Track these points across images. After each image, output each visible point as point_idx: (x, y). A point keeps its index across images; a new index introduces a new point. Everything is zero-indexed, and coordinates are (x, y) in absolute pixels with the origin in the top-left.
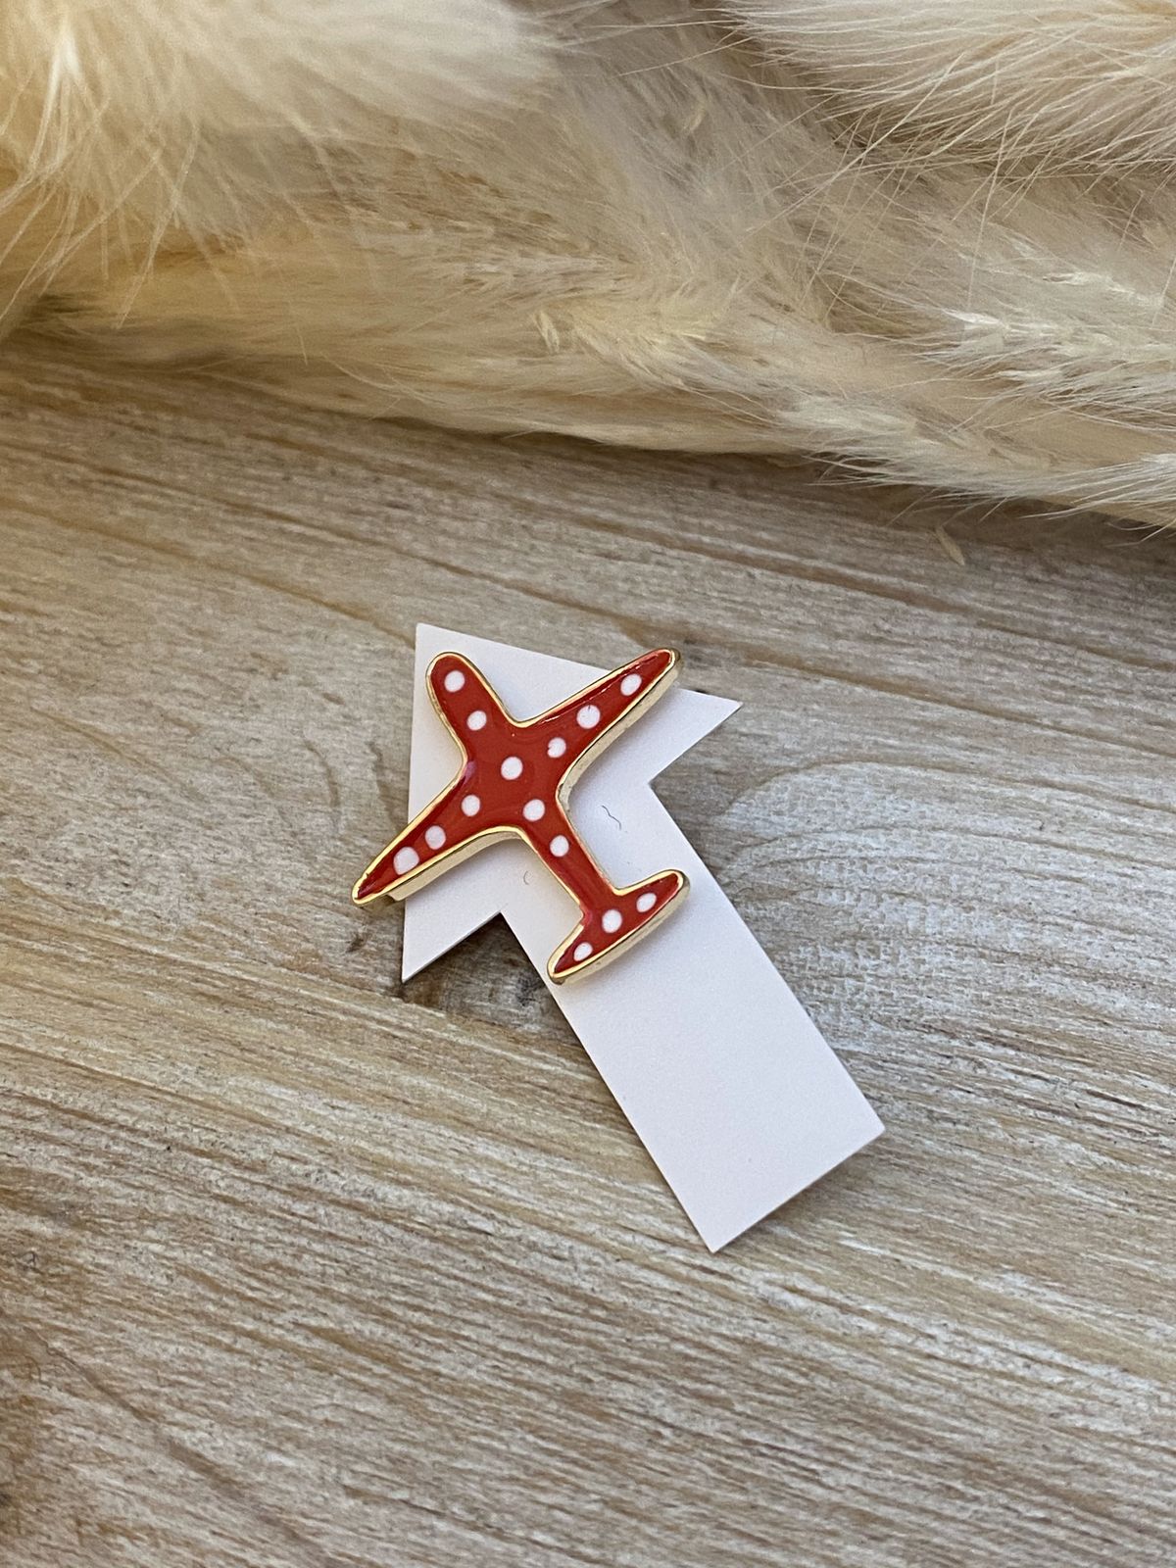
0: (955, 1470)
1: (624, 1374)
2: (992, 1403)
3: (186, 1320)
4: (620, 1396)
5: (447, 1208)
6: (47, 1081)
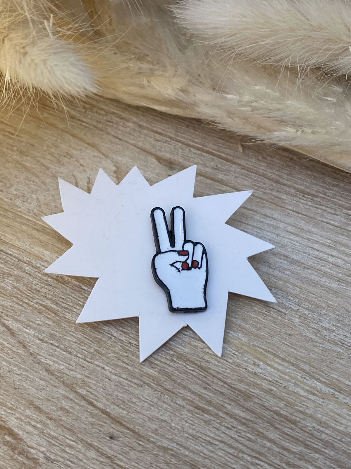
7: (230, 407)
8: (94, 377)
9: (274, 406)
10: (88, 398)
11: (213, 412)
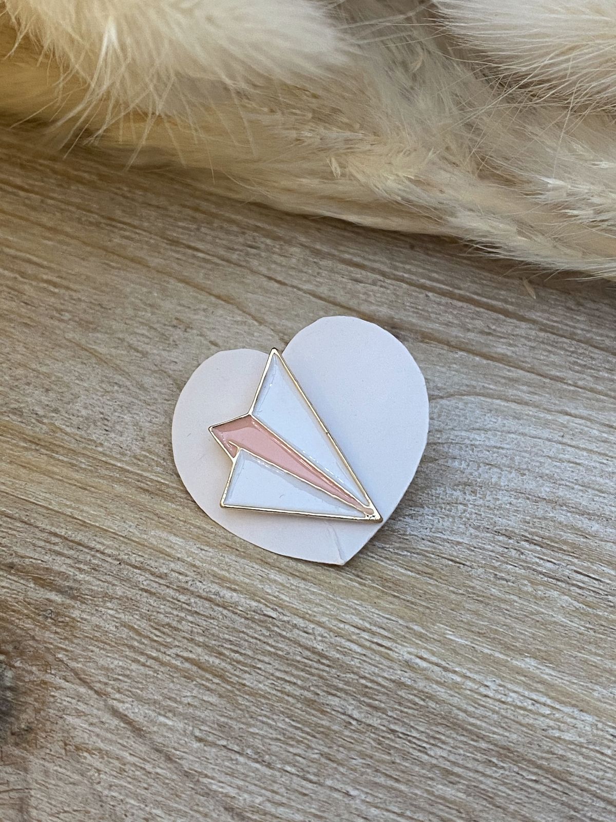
0: (493, 753)
1: (335, 692)
2: (514, 721)
3: (123, 649)
4: (332, 703)
5: (254, 604)
6: (62, 525)
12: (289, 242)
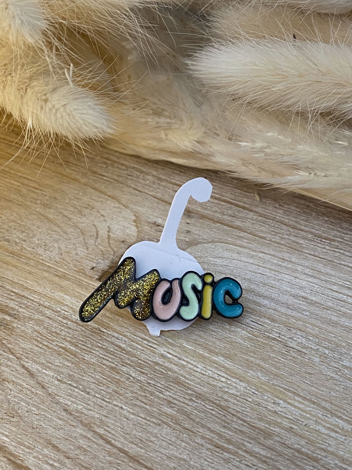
7: (250, 445)
8: (112, 417)
9: (295, 444)
10: (106, 437)
11: (233, 450)
12: (147, 174)
